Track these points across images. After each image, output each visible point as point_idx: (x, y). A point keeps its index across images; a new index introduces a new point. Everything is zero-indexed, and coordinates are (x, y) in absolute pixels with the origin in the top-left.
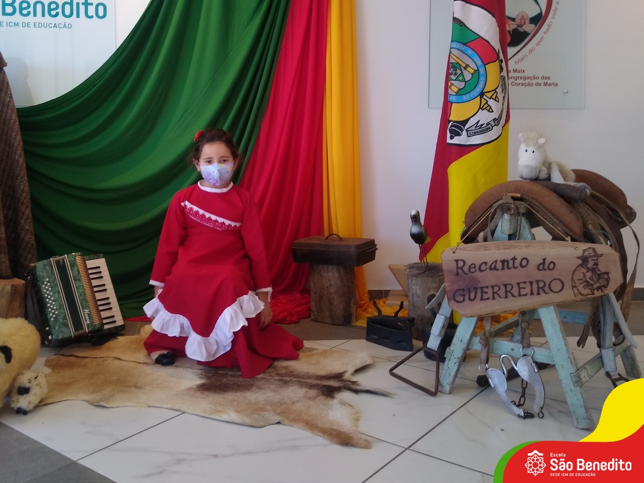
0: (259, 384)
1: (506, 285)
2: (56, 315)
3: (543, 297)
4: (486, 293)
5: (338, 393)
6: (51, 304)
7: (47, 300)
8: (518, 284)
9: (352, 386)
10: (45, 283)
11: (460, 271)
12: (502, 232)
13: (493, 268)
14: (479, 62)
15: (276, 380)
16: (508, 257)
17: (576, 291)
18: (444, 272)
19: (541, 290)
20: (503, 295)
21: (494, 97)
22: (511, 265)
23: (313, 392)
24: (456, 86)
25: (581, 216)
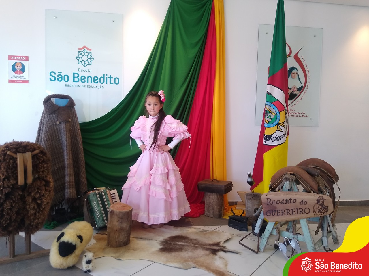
0: (185, 248)
1: (287, 210)
2: (99, 216)
3: (302, 215)
4: (279, 213)
5: (218, 252)
6: (97, 212)
7: (95, 210)
8: (292, 209)
9: (224, 249)
10: (94, 202)
11: (269, 203)
12: (286, 188)
13: (282, 202)
14: (277, 111)
15: (192, 246)
16: (288, 198)
17: (315, 213)
18: (263, 204)
19: (301, 212)
20: (286, 214)
21: (283, 125)
22: (289, 202)
23: (207, 252)
24: (267, 120)
25: (317, 182)
